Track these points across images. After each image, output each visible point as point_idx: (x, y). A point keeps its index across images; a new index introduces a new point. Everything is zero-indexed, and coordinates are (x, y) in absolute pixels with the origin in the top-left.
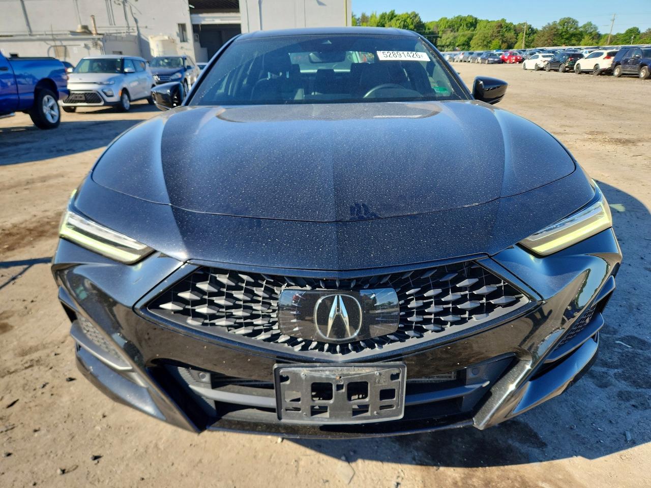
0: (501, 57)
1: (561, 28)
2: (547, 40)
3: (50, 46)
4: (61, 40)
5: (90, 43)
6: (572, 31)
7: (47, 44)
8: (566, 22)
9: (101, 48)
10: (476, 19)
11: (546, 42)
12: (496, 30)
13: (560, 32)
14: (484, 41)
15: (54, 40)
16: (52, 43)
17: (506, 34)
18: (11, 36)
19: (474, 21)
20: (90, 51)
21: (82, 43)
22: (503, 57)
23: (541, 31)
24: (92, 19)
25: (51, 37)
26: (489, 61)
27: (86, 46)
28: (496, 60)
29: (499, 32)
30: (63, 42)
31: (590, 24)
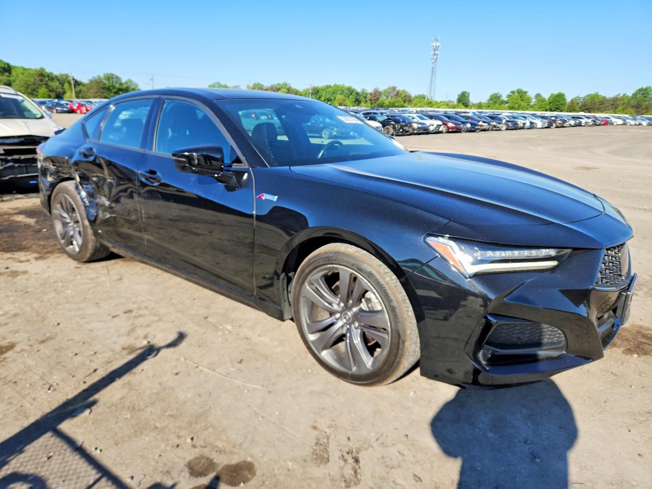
0: (68, 106)
1: (106, 82)
2: (96, 93)
6: (118, 86)
8: (110, 77)
10: (8, 64)
11: (97, 94)
12: (38, 79)
13: (107, 86)
14: (27, 88)
17: (51, 84)
19: (6, 66)
22: (71, 107)
23: (88, 84)
26: (57, 110)
28: (65, 109)
29: (41, 81)
31: (130, 81)
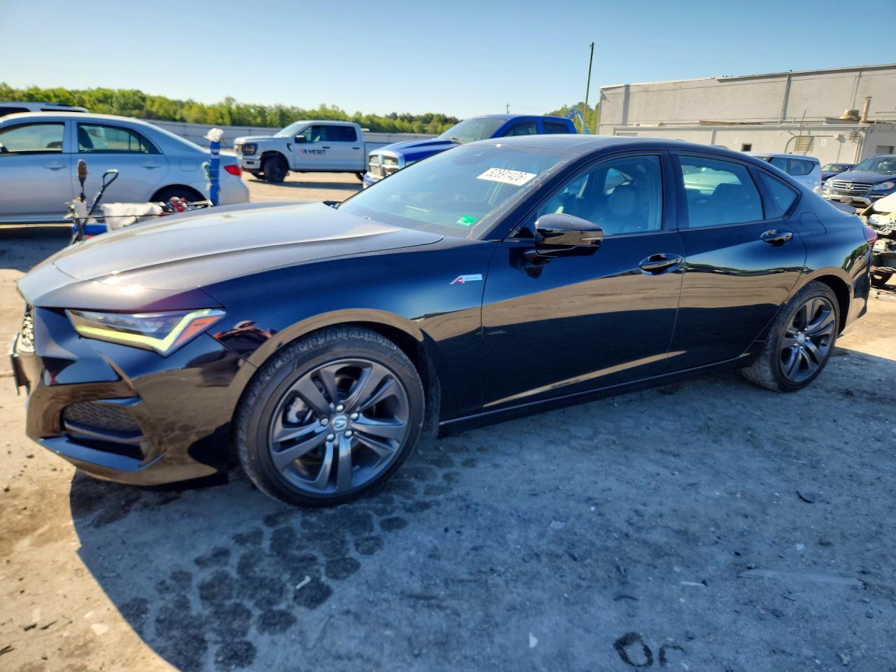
3: (793, 136)
4: (809, 129)
5: (847, 134)
7: (791, 134)
9: (861, 142)
15: (801, 129)
16: (797, 133)
18: (759, 123)
20: (843, 144)
21: (836, 134)
24: (866, 101)
25: (798, 125)
27: (841, 139)
30: (811, 132)
